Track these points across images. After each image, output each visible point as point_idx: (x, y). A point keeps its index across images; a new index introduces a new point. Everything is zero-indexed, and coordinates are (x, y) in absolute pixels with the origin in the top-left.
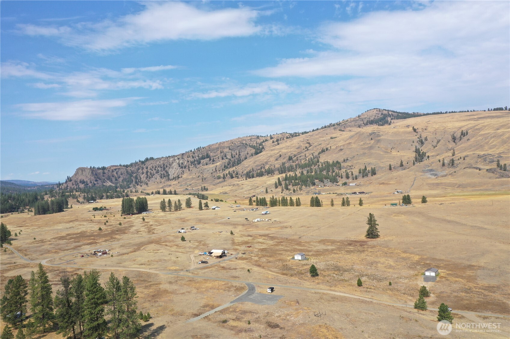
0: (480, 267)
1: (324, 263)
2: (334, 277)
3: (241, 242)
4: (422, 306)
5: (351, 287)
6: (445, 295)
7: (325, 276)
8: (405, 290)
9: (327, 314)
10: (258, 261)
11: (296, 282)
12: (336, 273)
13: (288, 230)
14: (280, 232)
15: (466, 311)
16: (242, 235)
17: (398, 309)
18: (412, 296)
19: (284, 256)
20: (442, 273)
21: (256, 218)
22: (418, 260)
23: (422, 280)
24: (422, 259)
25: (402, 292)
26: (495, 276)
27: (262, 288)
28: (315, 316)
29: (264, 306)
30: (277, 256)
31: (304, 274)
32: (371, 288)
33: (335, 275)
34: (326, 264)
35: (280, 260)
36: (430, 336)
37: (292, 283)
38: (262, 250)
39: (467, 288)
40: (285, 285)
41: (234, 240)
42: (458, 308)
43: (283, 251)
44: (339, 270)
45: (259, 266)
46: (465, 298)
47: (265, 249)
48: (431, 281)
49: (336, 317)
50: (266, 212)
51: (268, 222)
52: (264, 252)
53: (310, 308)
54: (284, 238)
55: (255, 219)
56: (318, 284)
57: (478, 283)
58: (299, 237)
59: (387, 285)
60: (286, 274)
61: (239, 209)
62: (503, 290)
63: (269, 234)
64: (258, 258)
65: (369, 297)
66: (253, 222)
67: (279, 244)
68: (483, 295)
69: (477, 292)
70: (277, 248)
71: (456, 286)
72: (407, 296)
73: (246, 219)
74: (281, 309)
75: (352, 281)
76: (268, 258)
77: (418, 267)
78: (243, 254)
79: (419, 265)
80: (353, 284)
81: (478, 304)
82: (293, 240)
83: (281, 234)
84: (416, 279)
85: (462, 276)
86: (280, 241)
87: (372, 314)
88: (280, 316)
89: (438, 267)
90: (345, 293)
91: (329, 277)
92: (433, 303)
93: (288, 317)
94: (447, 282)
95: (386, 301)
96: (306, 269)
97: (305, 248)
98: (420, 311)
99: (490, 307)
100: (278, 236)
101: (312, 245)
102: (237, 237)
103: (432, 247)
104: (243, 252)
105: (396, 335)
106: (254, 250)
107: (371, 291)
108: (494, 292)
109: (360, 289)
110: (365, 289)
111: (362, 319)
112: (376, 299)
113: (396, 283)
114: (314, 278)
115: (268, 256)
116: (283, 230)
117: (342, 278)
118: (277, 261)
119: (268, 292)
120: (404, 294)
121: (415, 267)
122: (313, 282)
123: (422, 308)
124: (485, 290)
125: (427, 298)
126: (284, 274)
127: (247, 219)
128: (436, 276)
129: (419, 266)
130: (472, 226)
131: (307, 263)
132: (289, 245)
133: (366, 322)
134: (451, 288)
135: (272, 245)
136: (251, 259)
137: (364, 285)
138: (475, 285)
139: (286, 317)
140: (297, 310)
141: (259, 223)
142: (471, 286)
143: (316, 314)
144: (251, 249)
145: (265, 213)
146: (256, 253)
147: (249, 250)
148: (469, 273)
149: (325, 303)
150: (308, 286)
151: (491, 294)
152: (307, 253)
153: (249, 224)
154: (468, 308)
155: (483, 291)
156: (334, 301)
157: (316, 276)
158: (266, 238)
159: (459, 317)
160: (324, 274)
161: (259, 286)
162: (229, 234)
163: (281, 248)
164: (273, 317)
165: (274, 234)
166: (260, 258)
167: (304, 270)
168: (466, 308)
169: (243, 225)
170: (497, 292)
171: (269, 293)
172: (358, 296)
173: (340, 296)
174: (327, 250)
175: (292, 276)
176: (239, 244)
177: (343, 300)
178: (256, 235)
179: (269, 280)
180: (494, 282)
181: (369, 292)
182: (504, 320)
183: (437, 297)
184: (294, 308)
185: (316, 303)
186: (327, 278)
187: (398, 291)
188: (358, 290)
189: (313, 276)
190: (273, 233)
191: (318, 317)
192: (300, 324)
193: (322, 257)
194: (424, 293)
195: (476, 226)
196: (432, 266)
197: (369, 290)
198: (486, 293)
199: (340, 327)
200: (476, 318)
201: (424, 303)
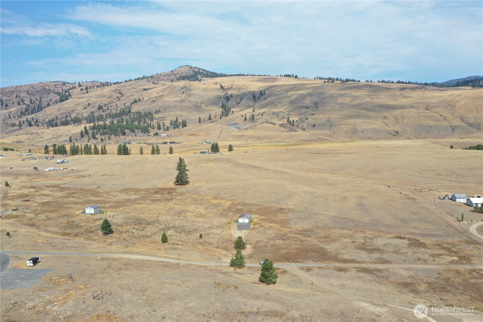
0: (290, 210)
1: (123, 216)
2: (133, 233)
3: (16, 196)
4: (239, 263)
5: (154, 245)
6: (262, 245)
7: (122, 232)
8: (218, 242)
9: (113, 293)
10: (33, 218)
11: (77, 245)
12: (136, 227)
13: (86, 180)
14: (77, 182)
15: (288, 263)
16: (22, 186)
17: (211, 270)
18: (226, 249)
19: (73, 210)
20: (256, 219)
21: (49, 167)
22: (229, 206)
23: (236, 228)
24: (233, 205)
25: (215, 245)
26: (305, 218)
27: (21, 259)
28: (94, 298)
29: (14, 291)
30: (63, 210)
31: (93, 232)
32: (178, 244)
33: (134, 231)
34: (125, 217)
35: (64, 215)
36: (255, 310)
37: (72, 247)
38: (44, 204)
39: (283, 235)
40: (60, 252)
41: (8, 193)
42: (278, 260)
43: (73, 203)
44: (141, 223)
45: (32, 225)
46: (282, 246)
47: (50, 202)
48: (245, 229)
49: (127, 295)
50: (63, 160)
51: (63, 171)
52: (46, 206)
53: (89, 286)
54: (79, 188)
55: (46, 168)
56: (111, 244)
57: (292, 227)
58: (97, 186)
59: (197, 239)
60: (68, 235)
61: (30, 158)
62: (316, 233)
63: (60, 185)
64: (34, 214)
65: (175, 257)
66: (43, 172)
67: (69, 195)
68: (299, 240)
69: (293, 237)
70: (66, 200)
71: (271, 233)
72: (221, 251)
73: (34, 168)
74: (41, 294)
75: (156, 237)
76: (49, 214)
77: (230, 214)
78: (14, 210)
79: (231, 211)
80: (156, 240)
81: (297, 253)
82: (90, 190)
83: (76, 184)
84: (229, 227)
85: (275, 221)
86: (72, 192)
87: (178, 284)
88: (34, 307)
89: (250, 212)
90: (144, 255)
91: (127, 234)
92: (250, 257)
93: (48, 307)
94: (261, 229)
95: (196, 261)
96: (98, 225)
97: (103, 199)
98: (236, 269)
99: (309, 254)
100: (71, 186)
101: (112, 195)
102: (14, 189)
103: (242, 191)
104: (15, 208)
105: (211, 315)
106: (32, 205)
107: (178, 248)
108: (309, 236)
109: (165, 247)
110: (171, 246)
111: (164, 294)
112: (184, 258)
113: (207, 234)
114: (107, 237)
115: (49, 212)
116: (80, 180)
117: (143, 233)
118: (60, 217)
119: (28, 265)
120: (217, 247)
121: (228, 214)
122: (105, 241)
123: (239, 265)
124: (299, 234)
125: (243, 250)
126: (65, 234)
127: (36, 168)
128: (250, 222)
129: (232, 213)
130: (275, 171)
131: (101, 217)
132: (83, 196)
133: (169, 298)
134: (267, 235)
135: (60, 198)
136: (24, 216)
137: (170, 241)
138: (290, 230)
139: (45, 307)
140: (67, 290)
141: (50, 172)
142: (286, 231)
143: (95, 295)
144: (28, 203)
145: (62, 162)
146: (33, 208)
147: (25, 205)
148: (281, 217)
149: (113, 275)
150: (94, 250)
151: (307, 239)
152: (103, 205)
153: (37, 174)
154: (288, 258)
155: (298, 236)
156: (126, 269)
157: (110, 234)
158: (55, 189)
159: (281, 272)
160: (120, 230)
161: (17, 257)
162: (4, 185)
163: (71, 201)
164: (22, 310)
165: (66, 184)
166: (37, 214)
167: (95, 226)
168: (287, 259)
169: (29, 175)
170: (312, 235)
171: (30, 267)
172: (161, 257)
173: (137, 260)
174: (129, 200)
175: (76, 236)
176: (13, 198)
177: (140, 265)
178: (43, 186)
179: (37, 246)
180: (306, 225)
181: (175, 249)
182: (328, 270)
183: (253, 248)
184: (64, 288)
185: (100, 275)
186: (124, 235)
187: (210, 244)
188: (162, 248)
189: (105, 234)
190: (65, 182)
191: (99, 299)
192: (65, 319)
193: (121, 209)
194: (240, 244)
195: (278, 171)
196: (244, 212)
197: (175, 246)
198: (302, 238)
199: (130, 314)
200: (300, 271)
201: (242, 258)
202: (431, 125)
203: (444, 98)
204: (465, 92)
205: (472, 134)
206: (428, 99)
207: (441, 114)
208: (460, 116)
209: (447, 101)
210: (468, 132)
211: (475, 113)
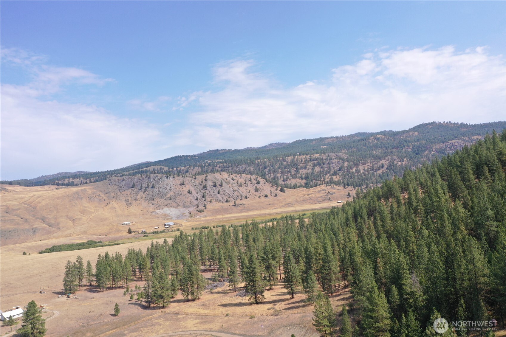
202: (10, 230)
203: (26, 199)
204: (46, 193)
205: (53, 234)
206: (8, 201)
207: (22, 217)
208: (41, 217)
209: (29, 202)
210: (49, 233)
211: (56, 213)
